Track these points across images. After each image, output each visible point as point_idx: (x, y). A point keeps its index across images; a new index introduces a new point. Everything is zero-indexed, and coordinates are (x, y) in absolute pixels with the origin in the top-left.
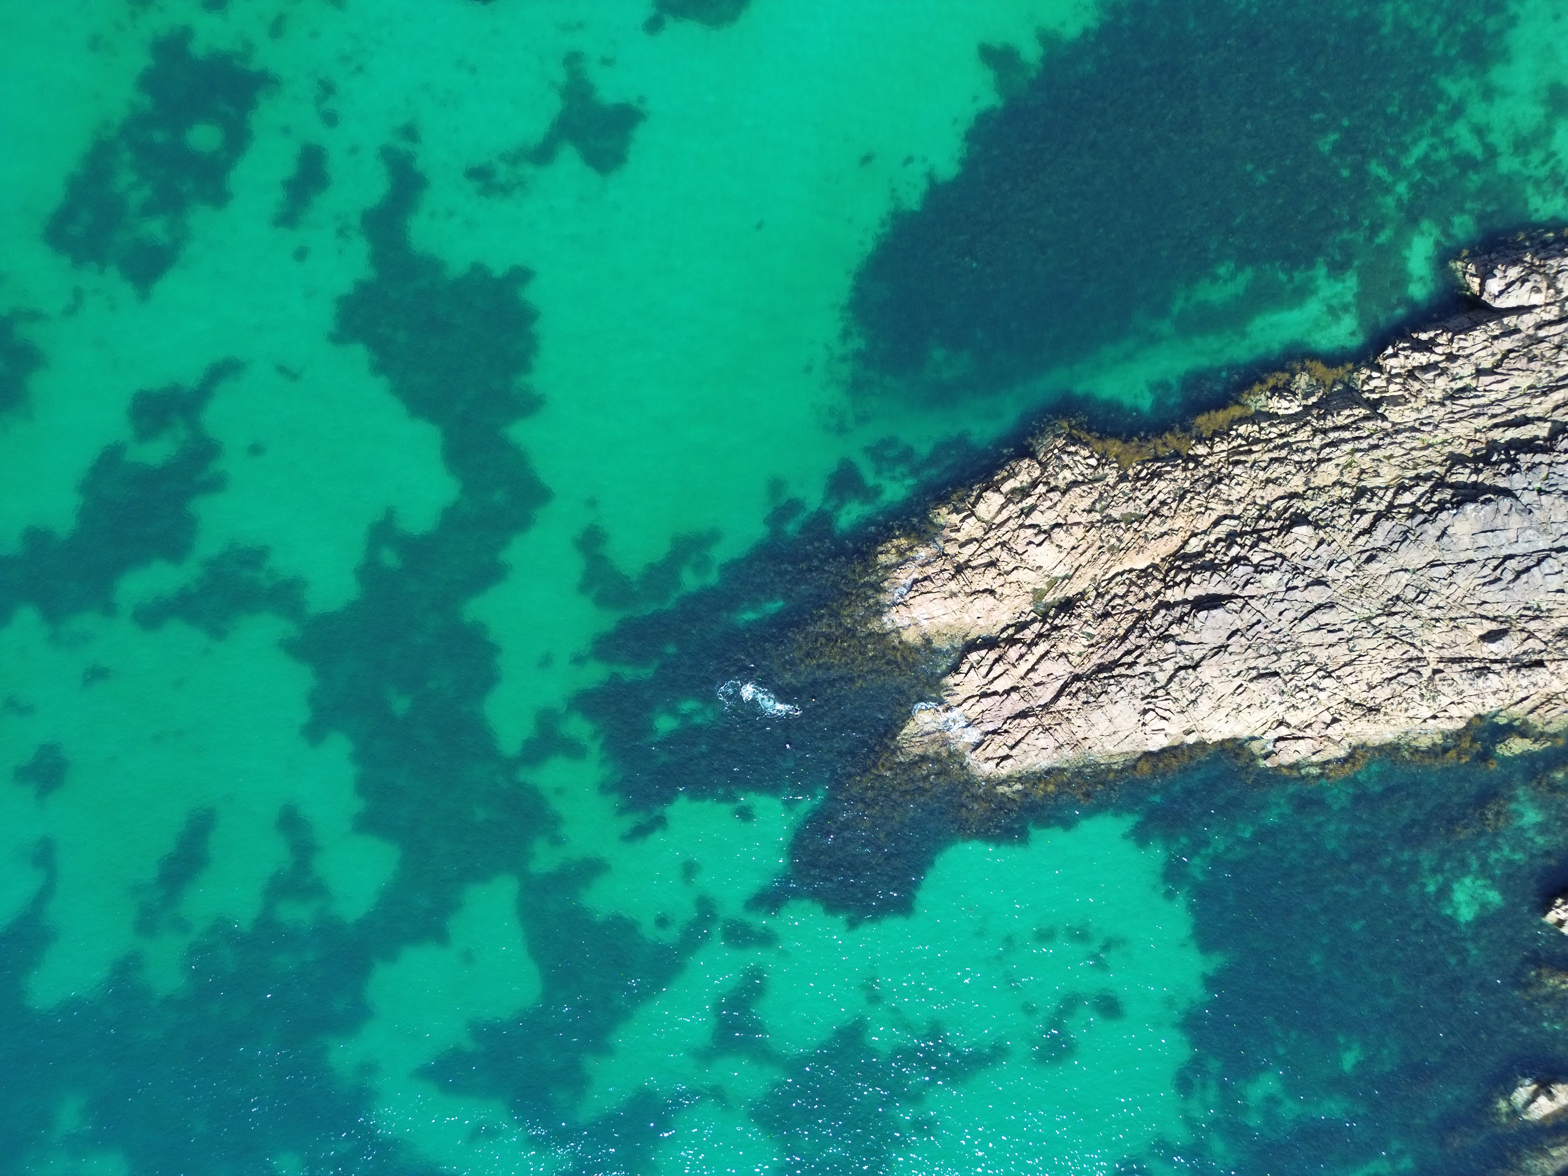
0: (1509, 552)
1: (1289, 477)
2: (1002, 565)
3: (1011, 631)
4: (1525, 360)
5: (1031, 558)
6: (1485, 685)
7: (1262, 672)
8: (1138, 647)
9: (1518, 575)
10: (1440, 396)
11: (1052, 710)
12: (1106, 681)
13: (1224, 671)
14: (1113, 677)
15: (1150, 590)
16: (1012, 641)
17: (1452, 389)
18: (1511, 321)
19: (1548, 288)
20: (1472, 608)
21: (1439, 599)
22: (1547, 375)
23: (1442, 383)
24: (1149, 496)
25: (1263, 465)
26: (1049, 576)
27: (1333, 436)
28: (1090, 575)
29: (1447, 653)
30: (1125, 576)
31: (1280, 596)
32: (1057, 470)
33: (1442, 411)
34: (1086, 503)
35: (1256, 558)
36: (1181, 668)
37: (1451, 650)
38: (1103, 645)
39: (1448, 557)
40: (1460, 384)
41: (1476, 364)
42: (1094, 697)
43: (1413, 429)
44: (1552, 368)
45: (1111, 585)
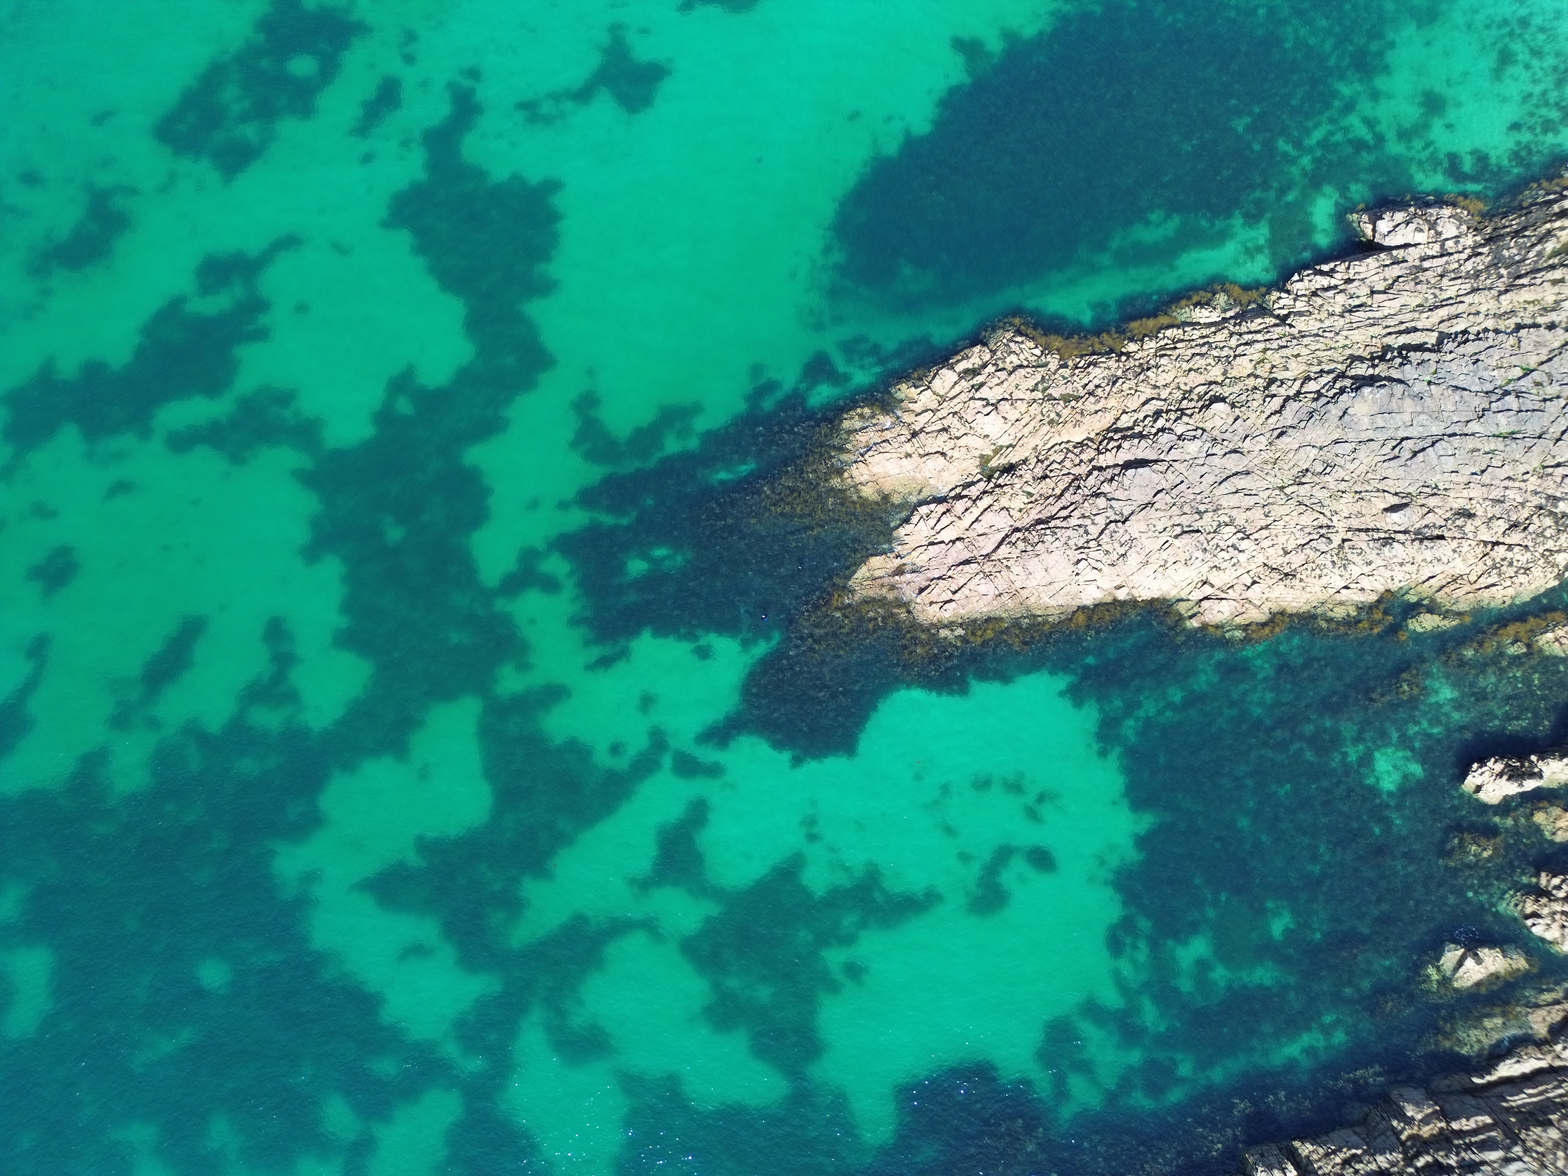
0: (1405, 435)
1: (1209, 368)
2: (954, 432)
3: (958, 490)
4: (1413, 283)
5: (979, 426)
6: (1391, 555)
7: (1186, 529)
8: (1072, 504)
9: (1415, 454)
10: (1340, 310)
11: (992, 558)
12: (1043, 531)
13: (1151, 526)
14: (1049, 528)
15: (1085, 457)
16: (959, 497)
17: (1350, 305)
18: (1400, 254)
19: (1430, 229)
20: (1375, 483)
21: (1345, 473)
22: (1432, 296)
23: (1341, 299)
24: (1086, 381)
25: (1187, 358)
26: (995, 444)
27: (1247, 337)
28: (1032, 445)
29: (1355, 523)
30: (1063, 445)
31: (1201, 462)
32: (1005, 355)
33: (1342, 321)
34: (1031, 383)
35: (1179, 429)
36: (1111, 522)
37: (1358, 520)
38: (1041, 502)
39: (1351, 436)
40: (1357, 302)
41: (1370, 287)
42: (1032, 546)
43: (1317, 335)
44: (1437, 292)
45: (1050, 453)
